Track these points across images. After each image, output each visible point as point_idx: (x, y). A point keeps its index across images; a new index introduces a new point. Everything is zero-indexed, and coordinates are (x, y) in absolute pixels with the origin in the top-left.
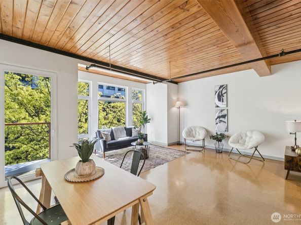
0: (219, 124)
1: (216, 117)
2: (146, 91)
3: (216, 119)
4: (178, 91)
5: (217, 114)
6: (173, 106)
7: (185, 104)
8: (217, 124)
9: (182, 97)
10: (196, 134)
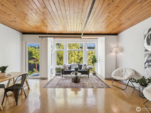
0: (148, 68)
1: (145, 61)
2: (97, 43)
3: (145, 63)
4: (118, 40)
5: (146, 58)
6: (111, 52)
7: (122, 50)
8: (146, 68)
9: (120, 45)
10: (125, 74)
